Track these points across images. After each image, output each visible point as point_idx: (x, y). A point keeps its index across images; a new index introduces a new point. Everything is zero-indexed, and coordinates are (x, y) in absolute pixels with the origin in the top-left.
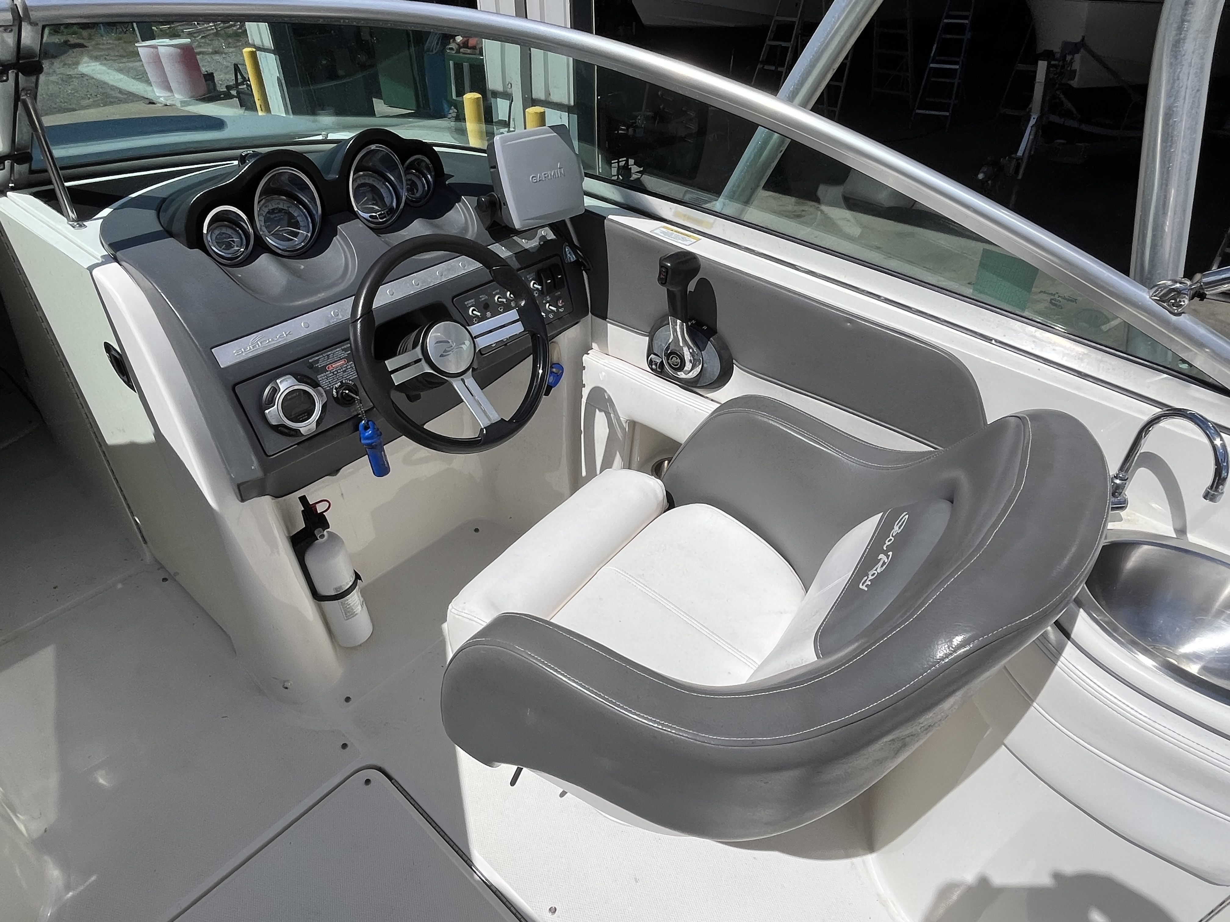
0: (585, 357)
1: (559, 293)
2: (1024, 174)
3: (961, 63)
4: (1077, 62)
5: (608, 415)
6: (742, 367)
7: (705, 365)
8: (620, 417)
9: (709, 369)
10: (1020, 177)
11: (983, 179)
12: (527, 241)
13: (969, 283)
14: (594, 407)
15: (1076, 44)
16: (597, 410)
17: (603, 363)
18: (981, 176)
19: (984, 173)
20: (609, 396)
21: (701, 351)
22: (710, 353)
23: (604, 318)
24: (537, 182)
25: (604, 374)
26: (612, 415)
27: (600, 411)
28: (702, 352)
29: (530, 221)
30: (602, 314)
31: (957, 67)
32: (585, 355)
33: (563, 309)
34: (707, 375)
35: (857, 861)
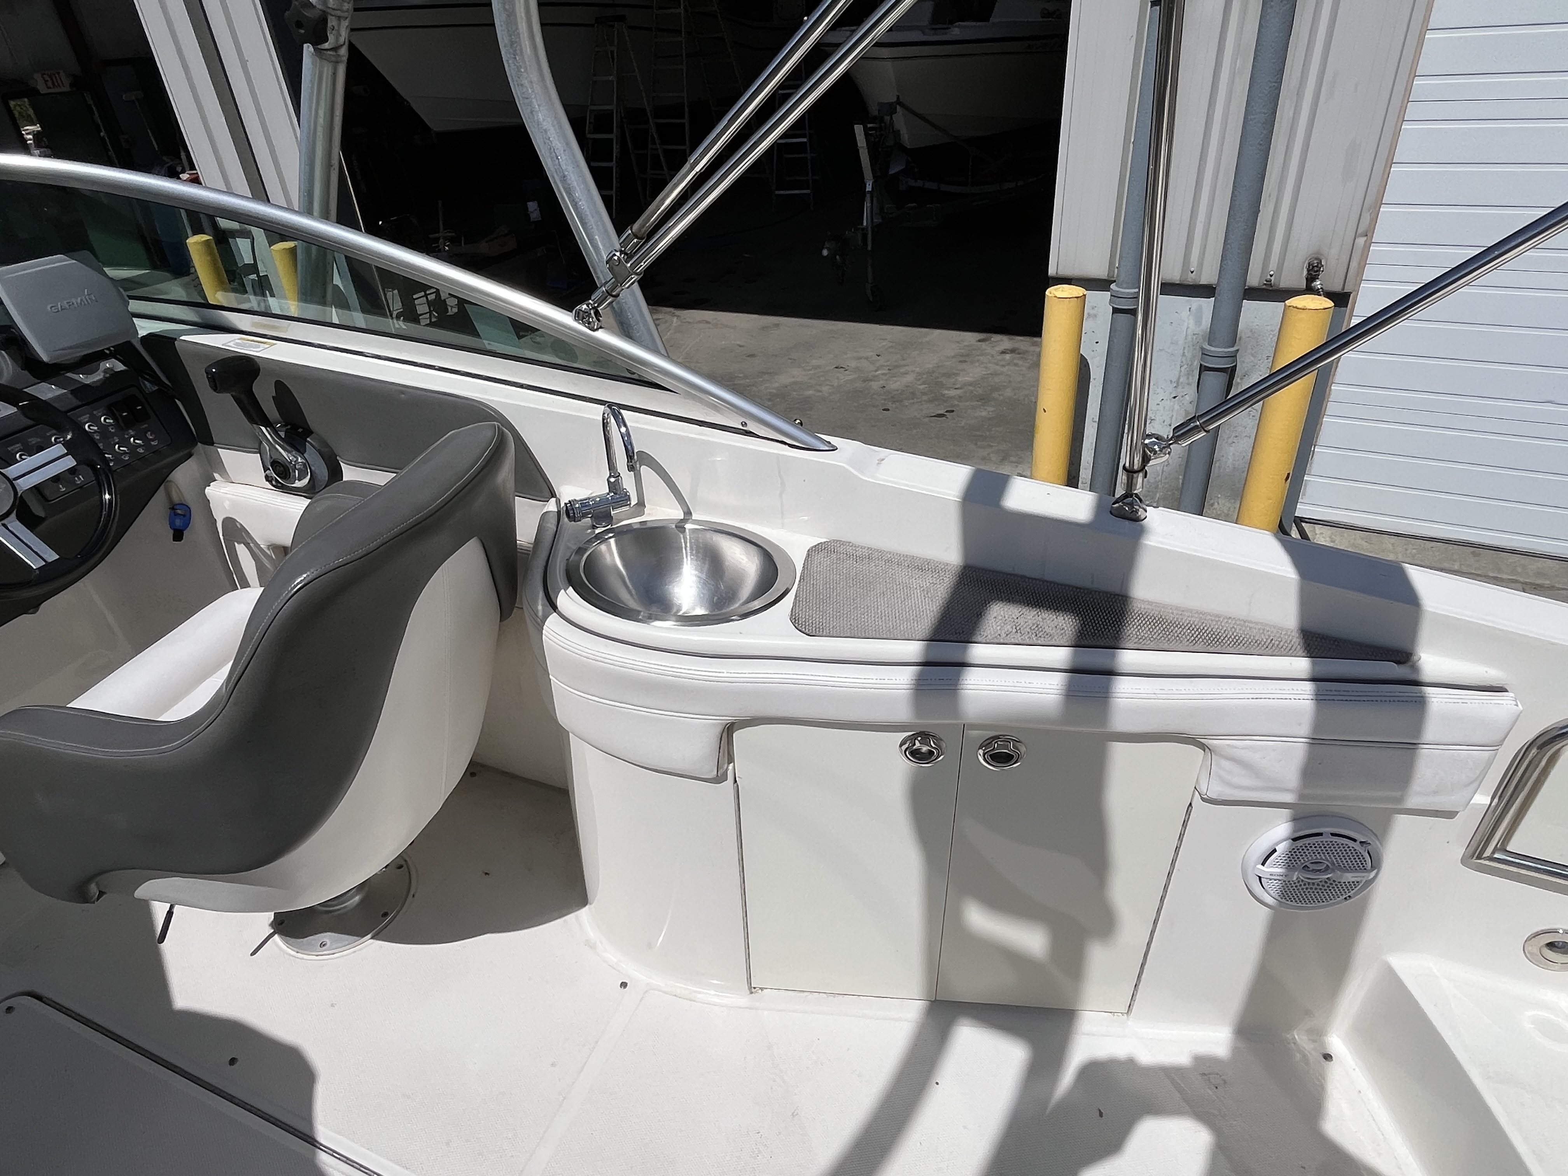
0: (208, 490)
1: (146, 425)
2: (873, 244)
3: (808, 135)
4: (900, 120)
5: (247, 545)
6: (348, 462)
7: (313, 468)
8: (259, 545)
9: (317, 471)
10: (869, 248)
11: (828, 255)
12: (86, 376)
13: (836, 368)
14: (231, 540)
15: (891, 104)
16: (236, 544)
17: (225, 492)
18: (825, 253)
19: (829, 249)
20: (241, 525)
21: (303, 454)
22: (311, 454)
23: (212, 443)
24: (58, 311)
25: (228, 502)
26: (251, 545)
27: (239, 543)
28: (305, 455)
29: (60, 352)
30: (209, 441)
31: (805, 140)
32: (207, 488)
33: (157, 441)
34: (319, 477)
35: (570, 918)
